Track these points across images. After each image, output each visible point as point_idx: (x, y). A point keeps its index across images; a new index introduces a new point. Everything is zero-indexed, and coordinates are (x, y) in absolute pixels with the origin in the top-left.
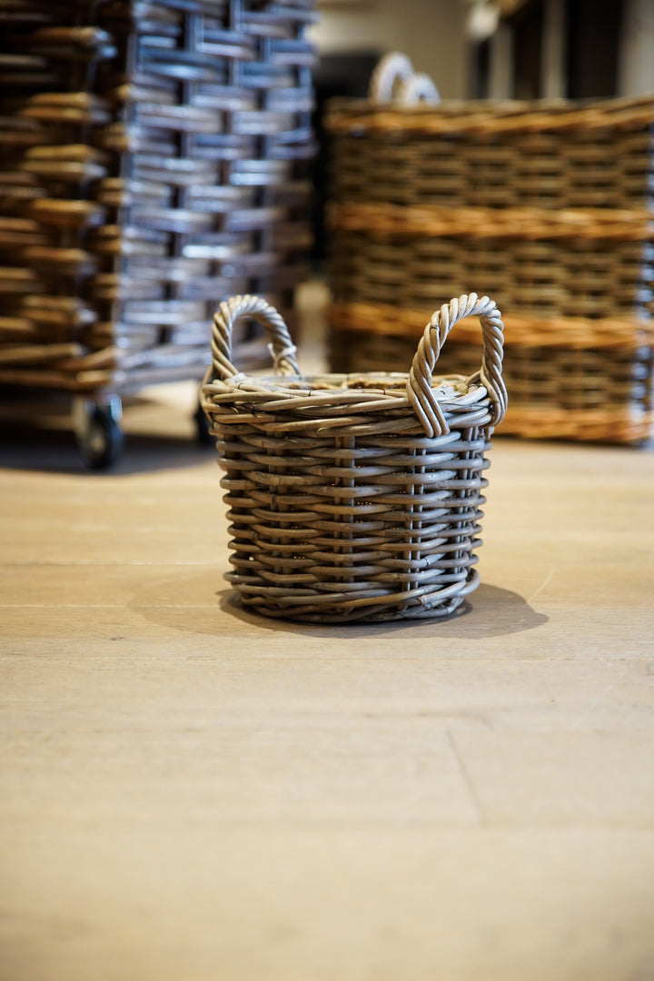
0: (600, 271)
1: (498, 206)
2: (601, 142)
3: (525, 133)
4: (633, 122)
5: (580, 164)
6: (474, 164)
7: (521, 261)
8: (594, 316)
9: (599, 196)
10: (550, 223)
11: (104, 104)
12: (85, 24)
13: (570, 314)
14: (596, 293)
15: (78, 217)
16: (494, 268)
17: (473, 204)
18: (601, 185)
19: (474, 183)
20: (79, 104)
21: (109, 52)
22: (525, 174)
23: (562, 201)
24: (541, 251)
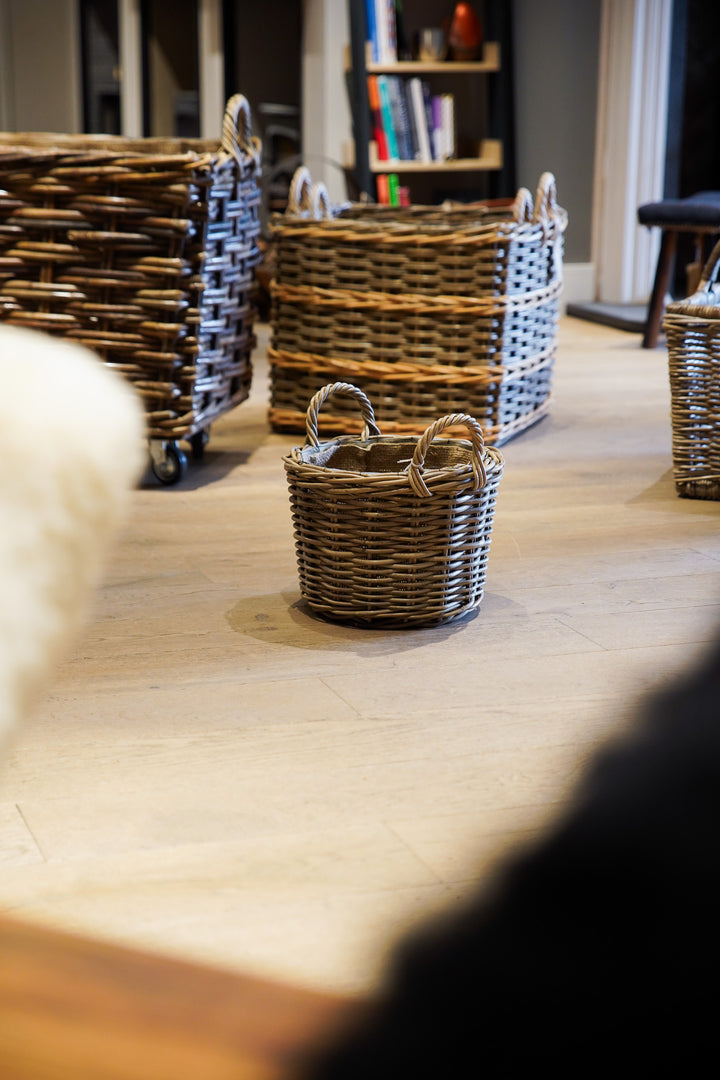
0: (463, 335)
1: (395, 291)
2: (462, 254)
3: (413, 245)
4: (482, 241)
5: (450, 267)
6: (379, 263)
7: (412, 327)
8: (460, 364)
9: (461, 287)
10: (432, 304)
11: (189, 264)
12: (180, 217)
13: (445, 363)
14: (461, 349)
15: (174, 332)
16: (393, 332)
17: (378, 290)
18: (462, 280)
19: (379, 276)
20: (175, 264)
21: (192, 232)
22: (413, 272)
23: (437, 290)
24: (423, 321)
